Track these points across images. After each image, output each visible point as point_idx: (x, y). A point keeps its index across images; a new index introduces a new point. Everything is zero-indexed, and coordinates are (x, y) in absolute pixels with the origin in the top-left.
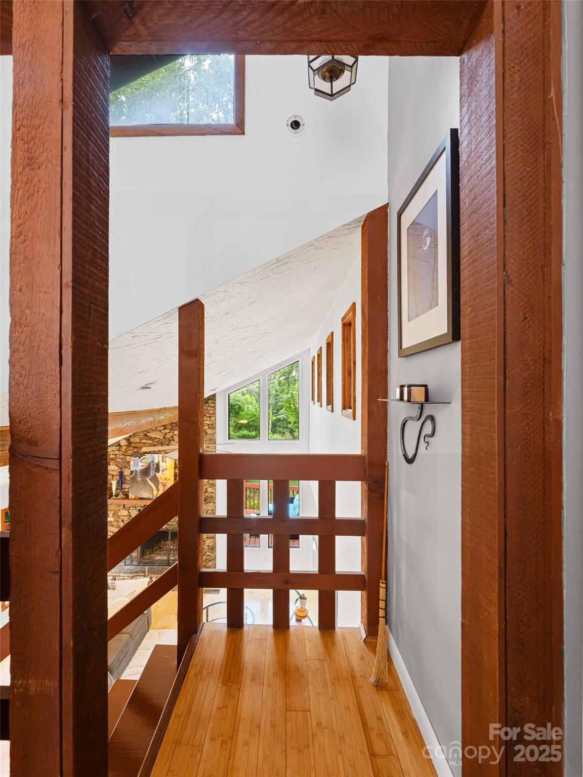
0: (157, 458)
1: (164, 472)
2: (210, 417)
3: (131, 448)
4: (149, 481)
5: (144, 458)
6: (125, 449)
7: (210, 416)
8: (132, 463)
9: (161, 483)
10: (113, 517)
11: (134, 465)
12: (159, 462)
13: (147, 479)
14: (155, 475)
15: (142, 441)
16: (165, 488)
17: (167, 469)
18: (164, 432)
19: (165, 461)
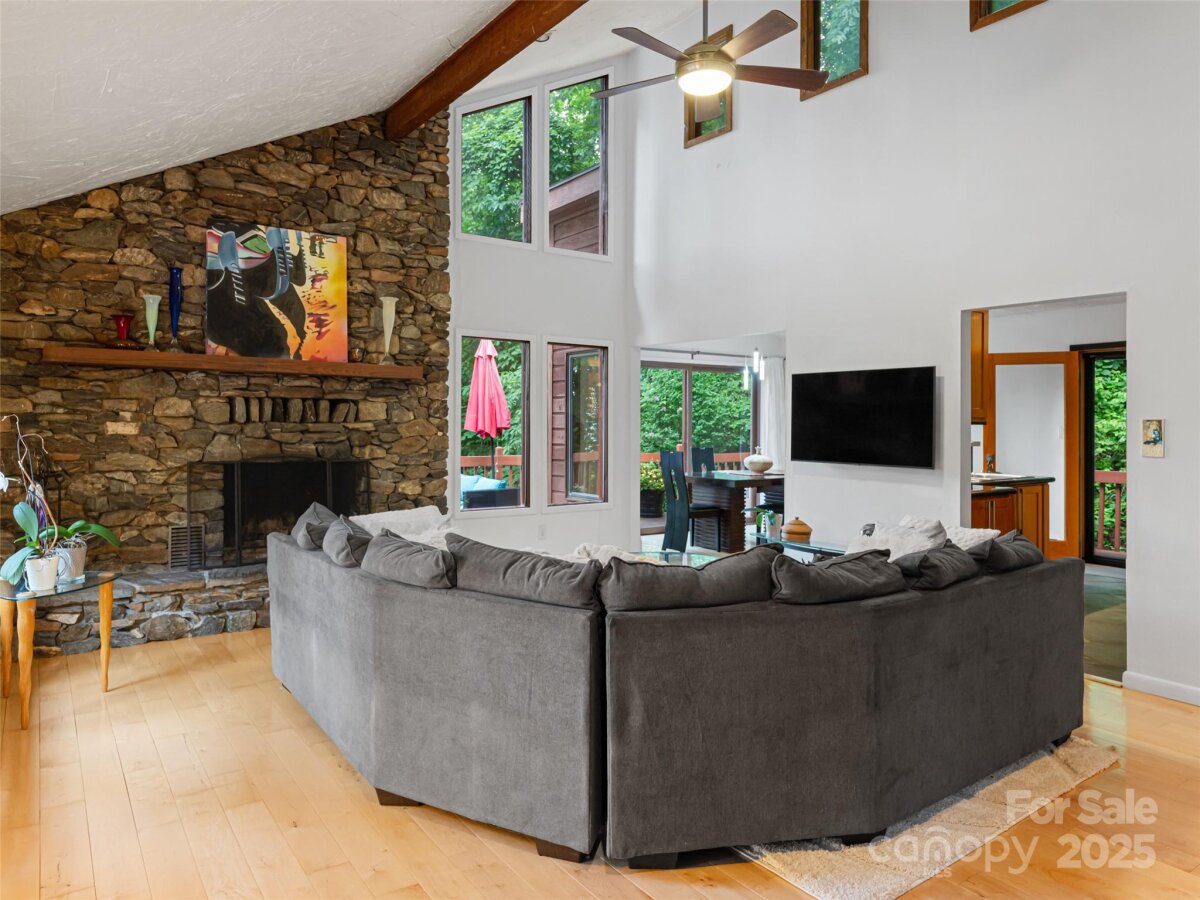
0: (296, 241)
1: (318, 285)
2: (437, 154)
3: (202, 202)
4: (271, 306)
5: (256, 236)
6: (185, 200)
7: (437, 150)
8: (213, 246)
9: (311, 314)
10: (134, 420)
11: (221, 253)
12: (301, 252)
13: (267, 301)
14: (292, 290)
15: (242, 186)
16: (324, 330)
17: (325, 275)
18: (311, 171)
19: (321, 253)
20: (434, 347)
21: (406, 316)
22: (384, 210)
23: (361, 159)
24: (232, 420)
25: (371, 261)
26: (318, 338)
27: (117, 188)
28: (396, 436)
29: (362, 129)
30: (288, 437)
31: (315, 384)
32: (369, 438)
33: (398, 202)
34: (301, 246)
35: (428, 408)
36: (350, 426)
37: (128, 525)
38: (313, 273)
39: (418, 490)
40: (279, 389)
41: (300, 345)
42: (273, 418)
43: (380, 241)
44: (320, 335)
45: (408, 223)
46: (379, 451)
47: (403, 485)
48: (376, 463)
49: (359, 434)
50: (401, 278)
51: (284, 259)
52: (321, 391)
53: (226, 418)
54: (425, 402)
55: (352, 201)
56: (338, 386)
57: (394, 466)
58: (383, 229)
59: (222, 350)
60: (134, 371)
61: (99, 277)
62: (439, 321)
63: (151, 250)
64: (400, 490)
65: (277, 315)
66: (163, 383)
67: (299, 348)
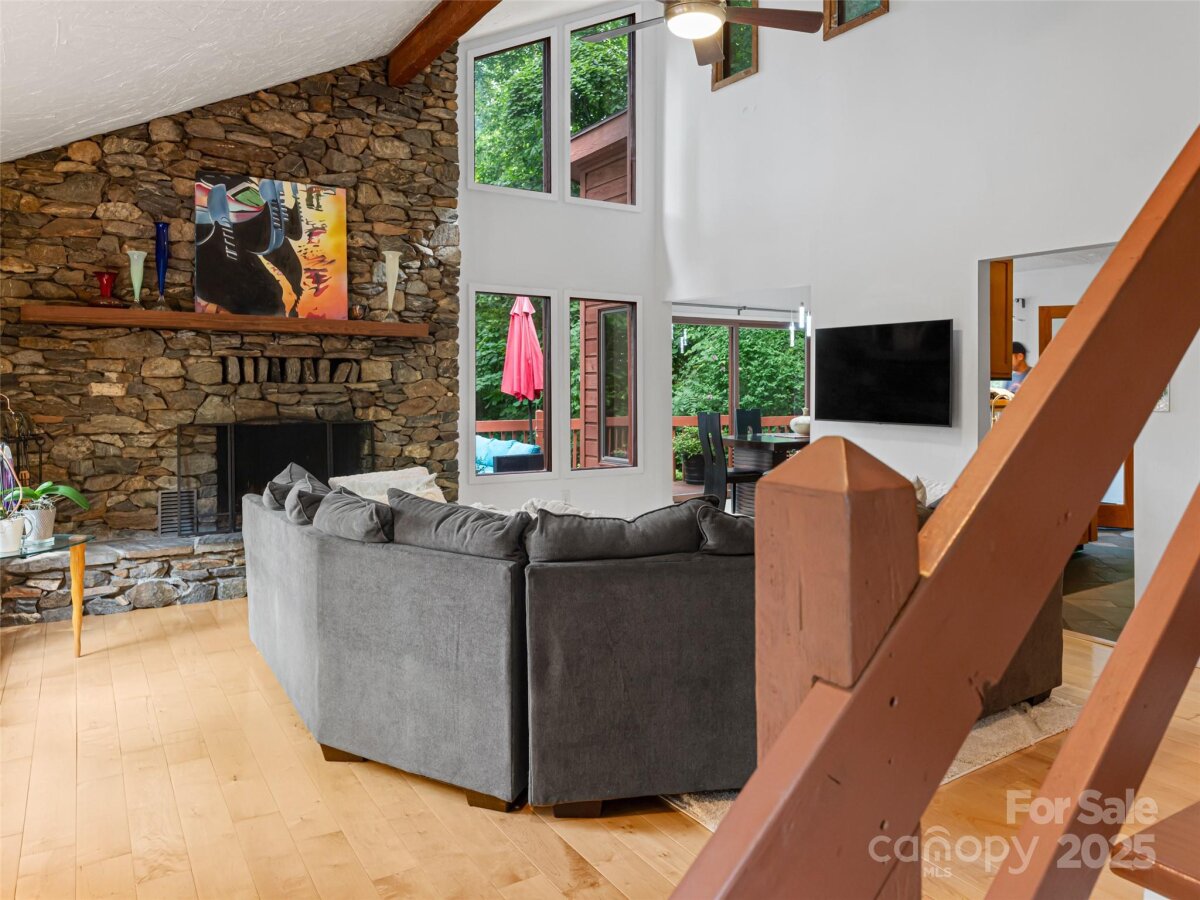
0: (290, 194)
1: (315, 239)
2: (445, 100)
3: (190, 154)
5: (248, 189)
6: (172, 152)
7: (444, 96)
8: (201, 199)
9: (308, 270)
10: (120, 380)
11: (210, 206)
12: (297, 205)
13: (261, 257)
14: (287, 245)
15: (232, 136)
16: (321, 286)
17: (323, 228)
18: (308, 120)
19: (319, 206)
20: (443, 303)
21: (412, 271)
22: (387, 160)
23: (362, 107)
24: (225, 381)
25: (373, 214)
26: (316, 294)
27: (100, 140)
28: (402, 397)
29: (362, 75)
30: (285, 398)
31: (313, 343)
32: (373, 399)
33: (401, 151)
34: (296, 199)
35: (437, 367)
36: (353, 386)
37: (115, 489)
38: (310, 227)
39: (426, 453)
40: (274, 349)
41: (297, 302)
42: (270, 379)
43: (383, 193)
44: (318, 292)
45: (413, 174)
46: (383, 412)
47: (410, 448)
48: (381, 425)
49: (362, 395)
50: (406, 231)
51: (279, 212)
52: (320, 350)
53: (219, 378)
54: (433, 362)
55: (352, 151)
56: (339, 345)
57: (400, 428)
58: (386, 180)
59: (212, 308)
60: (119, 330)
61: (81, 233)
62: (448, 276)
63: (136, 205)
64: (407, 453)
65: (271, 271)
66: (150, 342)
67: (295, 305)
